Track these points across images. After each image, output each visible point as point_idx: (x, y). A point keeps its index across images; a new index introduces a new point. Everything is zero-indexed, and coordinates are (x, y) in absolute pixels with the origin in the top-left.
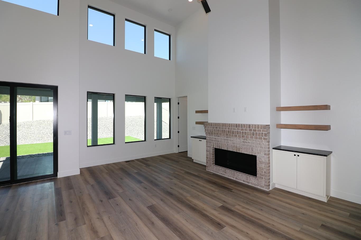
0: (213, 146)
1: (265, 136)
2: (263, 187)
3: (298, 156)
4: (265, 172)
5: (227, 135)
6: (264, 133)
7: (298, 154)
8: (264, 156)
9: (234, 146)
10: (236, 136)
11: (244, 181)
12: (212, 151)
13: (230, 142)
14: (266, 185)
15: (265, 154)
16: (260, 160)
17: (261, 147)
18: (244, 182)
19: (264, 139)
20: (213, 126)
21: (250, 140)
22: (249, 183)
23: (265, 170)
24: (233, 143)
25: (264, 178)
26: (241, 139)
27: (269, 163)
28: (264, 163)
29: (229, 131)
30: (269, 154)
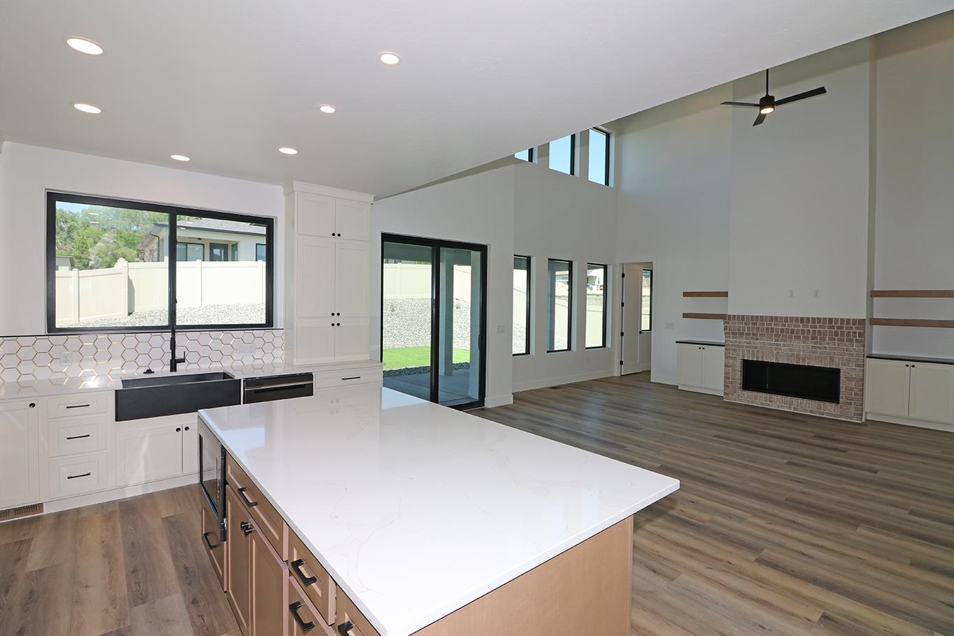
0: (743, 355)
1: (859, 337)
2: (852, 418)
3: (913, 366)
4: (856, 394)
5: (777, 336)
6: (858, 331)
7: (913, 363)
8: (855, 369)
9: (792, 355)
10: (798, 338)
11: (811, 411)
12: (738, 366)
13: (782, 348)
14: (858, 415)
15: (857, 366)
16: (848, 376)
17: (849, 355)
18: (814, 413)
19: (857, 341)
20: (748, 320)
21: (828, 344)
22: (823, 414)
23: (856, 391)
24: (791, 350)
25: (855, 403)
26: (809, 342)
27: (863, 380)
28: (855, 380)
29: (782, 330)
30: (863, 366)
